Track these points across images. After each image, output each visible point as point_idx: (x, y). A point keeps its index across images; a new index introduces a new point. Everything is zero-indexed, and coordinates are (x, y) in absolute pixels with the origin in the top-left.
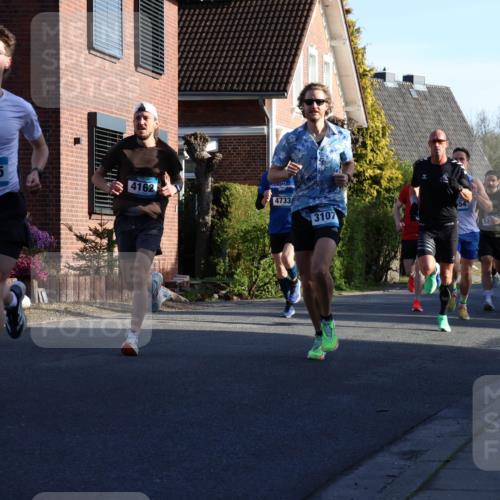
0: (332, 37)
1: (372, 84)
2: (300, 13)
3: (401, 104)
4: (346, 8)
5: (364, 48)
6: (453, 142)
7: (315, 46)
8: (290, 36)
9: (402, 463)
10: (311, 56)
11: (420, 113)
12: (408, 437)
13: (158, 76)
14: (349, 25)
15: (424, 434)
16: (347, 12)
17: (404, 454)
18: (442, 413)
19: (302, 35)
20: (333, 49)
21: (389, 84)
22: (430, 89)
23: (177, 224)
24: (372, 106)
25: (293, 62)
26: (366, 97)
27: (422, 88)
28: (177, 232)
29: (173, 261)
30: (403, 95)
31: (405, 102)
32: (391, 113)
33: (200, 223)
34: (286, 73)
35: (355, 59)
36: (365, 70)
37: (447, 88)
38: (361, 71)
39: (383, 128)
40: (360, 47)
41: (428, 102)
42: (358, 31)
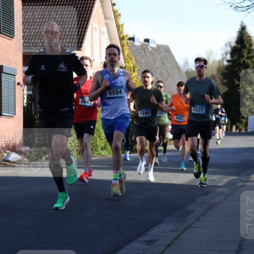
0: (106, 18)
1: (127, 43)
2: (88, 5)
3: (143, 54)
4: (113, 2)
5: (123, 24)
6: (171, 74)
7: (97, 23)
8: (83, 17)
9: (145, 247)
10: (95, 28)
11: (153, 59)
12: (148, 233)
13: (11, 39)
14: (115, 12)
15: (157, 231)
16: (114, 5)
17: (146, 242)
18: (166, 220)
19: (89, 17)
20: (106, 24)
21: (137, 43)
22: (158, 46)
23: (22, 119)
24: (128, 55)
25: (85, 31)
26: (124, 51)
27: (154, 46)
28: (22, 123)
29: (20, 139)
30: (144, 49)
31: (145, 53)
32: (138, 59)
33: (35, 118)
34: (81, 37)
35: (118, 30)
36: (123, 36)
37: (168, 46)
38: (121, 36)
39: (134, 67)
40: (121, 23)
41: (157, 53)
42: (119, 15)
